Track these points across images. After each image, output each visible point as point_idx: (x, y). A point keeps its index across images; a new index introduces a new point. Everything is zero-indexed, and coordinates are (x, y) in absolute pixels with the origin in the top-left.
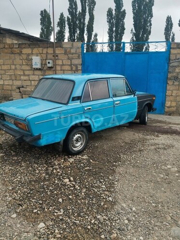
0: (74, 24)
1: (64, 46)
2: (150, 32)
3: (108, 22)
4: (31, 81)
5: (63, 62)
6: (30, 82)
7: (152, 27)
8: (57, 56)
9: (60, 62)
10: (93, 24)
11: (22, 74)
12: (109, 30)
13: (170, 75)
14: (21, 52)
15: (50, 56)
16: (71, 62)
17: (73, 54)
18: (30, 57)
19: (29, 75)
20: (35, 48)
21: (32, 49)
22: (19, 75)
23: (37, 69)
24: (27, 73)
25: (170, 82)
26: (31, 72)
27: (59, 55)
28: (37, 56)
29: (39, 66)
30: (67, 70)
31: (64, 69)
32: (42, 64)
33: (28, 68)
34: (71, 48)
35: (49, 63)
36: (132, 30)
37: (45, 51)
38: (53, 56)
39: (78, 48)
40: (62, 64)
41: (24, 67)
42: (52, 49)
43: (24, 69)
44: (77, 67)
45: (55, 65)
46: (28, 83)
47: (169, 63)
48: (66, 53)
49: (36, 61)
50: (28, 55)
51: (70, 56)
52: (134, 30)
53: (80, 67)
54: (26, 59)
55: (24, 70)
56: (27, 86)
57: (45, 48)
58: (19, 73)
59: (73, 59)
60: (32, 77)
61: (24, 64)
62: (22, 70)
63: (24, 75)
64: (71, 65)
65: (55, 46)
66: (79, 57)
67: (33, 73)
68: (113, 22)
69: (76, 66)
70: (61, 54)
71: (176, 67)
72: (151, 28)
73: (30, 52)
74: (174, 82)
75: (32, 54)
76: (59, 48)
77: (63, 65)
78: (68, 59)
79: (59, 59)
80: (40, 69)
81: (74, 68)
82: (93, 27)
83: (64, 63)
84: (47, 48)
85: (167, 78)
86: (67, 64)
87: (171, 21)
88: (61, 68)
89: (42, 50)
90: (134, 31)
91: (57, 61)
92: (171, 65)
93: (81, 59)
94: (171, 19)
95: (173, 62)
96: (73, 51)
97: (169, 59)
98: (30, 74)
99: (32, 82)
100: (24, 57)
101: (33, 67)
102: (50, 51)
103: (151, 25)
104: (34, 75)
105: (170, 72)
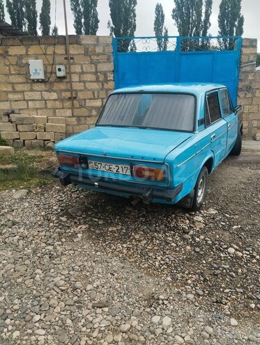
0: (18, 11)
1: (83, 42)
2: (135, 27)
3: (72, 10)
4: (27, 101)
5: (82, 68)
6: (25, 103)
7: (136, 18)
8: (72, 58)
9: (77, 69)
10: (49, 12)
11: (11, 90)
12: (75, 22)
13: (241, 85)
14: (7, 52)
15: (59, 59)
16: (96, 68)
17: (98, 55)
18: (24, 61)
19: (23, 92)
20: (31, 45)
21: (28, 47)
22: (5, 91)
23: (38, 81)
24: (19, 88)
25: (241, 94)
26: (27, 87)
27: (75, 57)
28: (37, 58)
29: (41, 76)
30: (90, 82)
31: (85, 79)
32: (45, 73)
33: (21, 79)
34: (95, 45)
35: (60, 70)
36: (109, 23)
37: (50, 50)
38: (66, 59)
39: (107, 45)
40: (80, 71)
41: (13, 79)
42: (63, 47)
43: (14, 81)
44: (106, 77)
45: (69, 73)
46: (22, 105)
47: (239, 68)
48: (86, 53)
49: (37, 68)
50: (20, 57)
51: (95, 58)
52: (111, 22)
53: (111, 77)
54: (17, 65)
55: (13, 83)
56: (20, 109)
57: (50, 45)
58: (5, 89)
59: (99, 63)
60: (28, 95)
61: (13, 72)
62: (10, 83)
63: (14, 91)
64: (96, 73)
65: (68, 42)
66: (108, 59)
67: (30, 88)
68: (80, 11)
69: (105, 74)
70: (79, 54)
71: (248, 72)
72: (135, 20)
73: (23, 52)
74: (246, 94)
75: (27, 55)
76: (76, 46)
77: (83, 73)
78: (91, 63)
79: (76, 64)
80: (42, 81)
81: (101, 78)
82: (49, 17)
83: (85, 70)
84: (55, 45)
85: (237, 89)
86: (89, 70)
87: (162, 11)
88: (80, 77)
89: (46, 49)
90: (112, 25)
91: (72, 67)
92: (243, 70)
93: (112, 63)
94: (162, 8)
95: (245, 66)
96: (99, 50)
97: (240, 62)
98: (26, 89)
99: (30, 103)
100: (13, 60)
101: (32, 78)
102: (60, 50)
103: (135, 16)
104: (32, 90)
105: (241, 80)
